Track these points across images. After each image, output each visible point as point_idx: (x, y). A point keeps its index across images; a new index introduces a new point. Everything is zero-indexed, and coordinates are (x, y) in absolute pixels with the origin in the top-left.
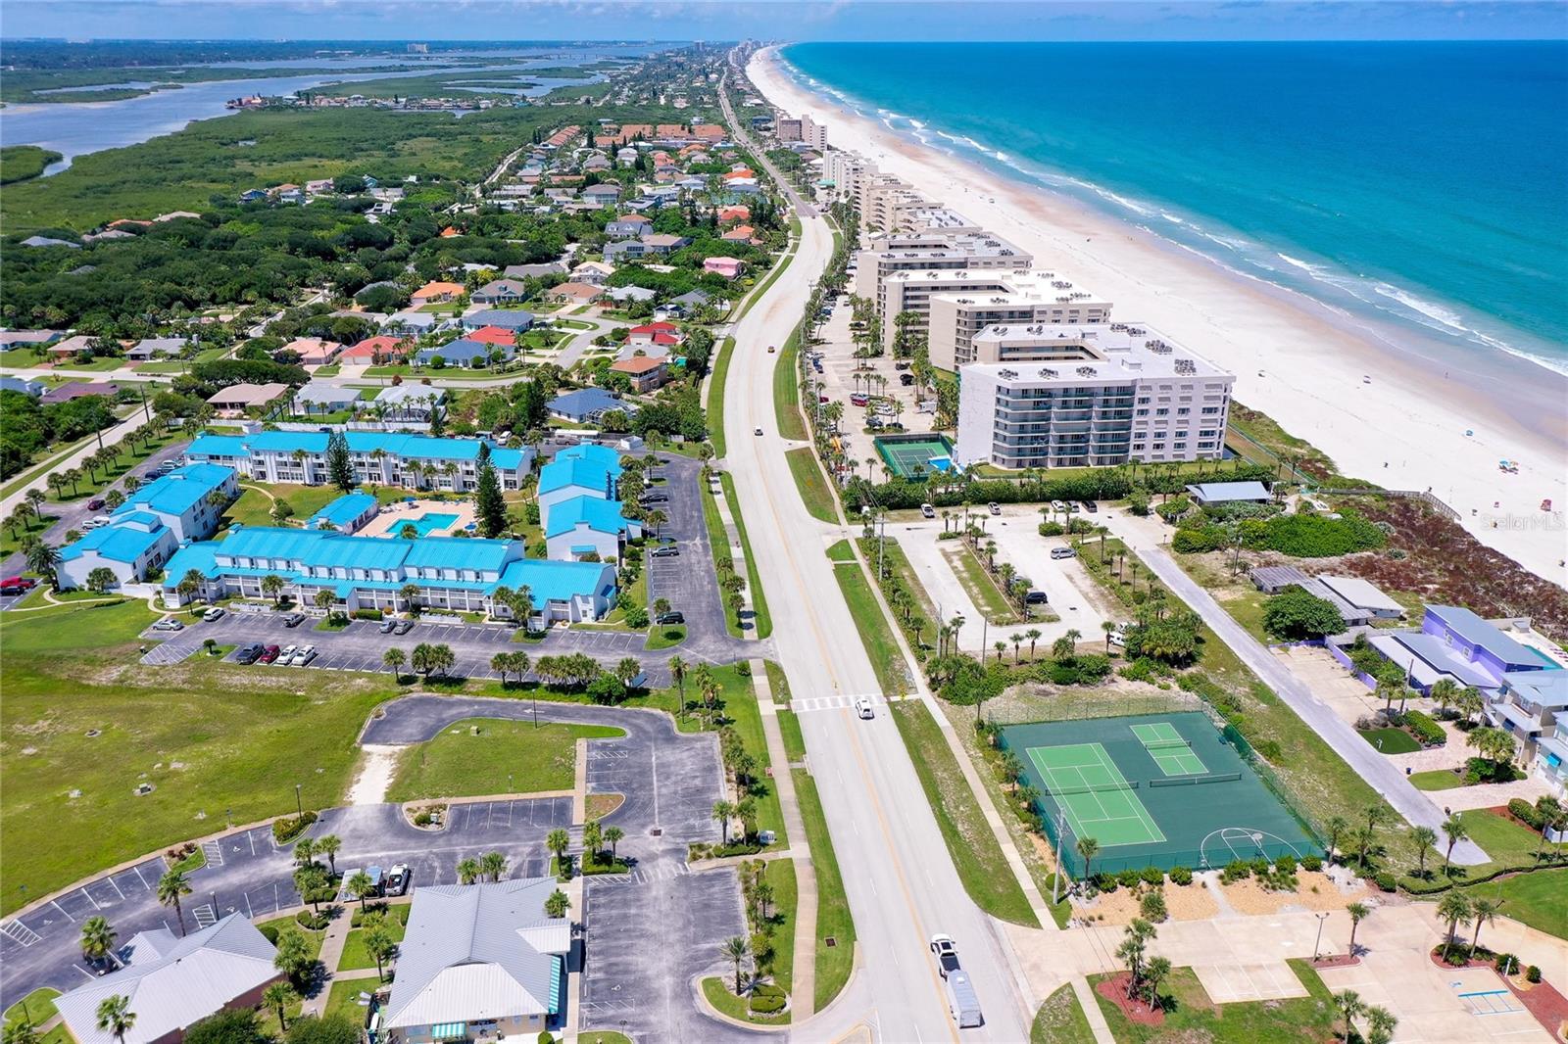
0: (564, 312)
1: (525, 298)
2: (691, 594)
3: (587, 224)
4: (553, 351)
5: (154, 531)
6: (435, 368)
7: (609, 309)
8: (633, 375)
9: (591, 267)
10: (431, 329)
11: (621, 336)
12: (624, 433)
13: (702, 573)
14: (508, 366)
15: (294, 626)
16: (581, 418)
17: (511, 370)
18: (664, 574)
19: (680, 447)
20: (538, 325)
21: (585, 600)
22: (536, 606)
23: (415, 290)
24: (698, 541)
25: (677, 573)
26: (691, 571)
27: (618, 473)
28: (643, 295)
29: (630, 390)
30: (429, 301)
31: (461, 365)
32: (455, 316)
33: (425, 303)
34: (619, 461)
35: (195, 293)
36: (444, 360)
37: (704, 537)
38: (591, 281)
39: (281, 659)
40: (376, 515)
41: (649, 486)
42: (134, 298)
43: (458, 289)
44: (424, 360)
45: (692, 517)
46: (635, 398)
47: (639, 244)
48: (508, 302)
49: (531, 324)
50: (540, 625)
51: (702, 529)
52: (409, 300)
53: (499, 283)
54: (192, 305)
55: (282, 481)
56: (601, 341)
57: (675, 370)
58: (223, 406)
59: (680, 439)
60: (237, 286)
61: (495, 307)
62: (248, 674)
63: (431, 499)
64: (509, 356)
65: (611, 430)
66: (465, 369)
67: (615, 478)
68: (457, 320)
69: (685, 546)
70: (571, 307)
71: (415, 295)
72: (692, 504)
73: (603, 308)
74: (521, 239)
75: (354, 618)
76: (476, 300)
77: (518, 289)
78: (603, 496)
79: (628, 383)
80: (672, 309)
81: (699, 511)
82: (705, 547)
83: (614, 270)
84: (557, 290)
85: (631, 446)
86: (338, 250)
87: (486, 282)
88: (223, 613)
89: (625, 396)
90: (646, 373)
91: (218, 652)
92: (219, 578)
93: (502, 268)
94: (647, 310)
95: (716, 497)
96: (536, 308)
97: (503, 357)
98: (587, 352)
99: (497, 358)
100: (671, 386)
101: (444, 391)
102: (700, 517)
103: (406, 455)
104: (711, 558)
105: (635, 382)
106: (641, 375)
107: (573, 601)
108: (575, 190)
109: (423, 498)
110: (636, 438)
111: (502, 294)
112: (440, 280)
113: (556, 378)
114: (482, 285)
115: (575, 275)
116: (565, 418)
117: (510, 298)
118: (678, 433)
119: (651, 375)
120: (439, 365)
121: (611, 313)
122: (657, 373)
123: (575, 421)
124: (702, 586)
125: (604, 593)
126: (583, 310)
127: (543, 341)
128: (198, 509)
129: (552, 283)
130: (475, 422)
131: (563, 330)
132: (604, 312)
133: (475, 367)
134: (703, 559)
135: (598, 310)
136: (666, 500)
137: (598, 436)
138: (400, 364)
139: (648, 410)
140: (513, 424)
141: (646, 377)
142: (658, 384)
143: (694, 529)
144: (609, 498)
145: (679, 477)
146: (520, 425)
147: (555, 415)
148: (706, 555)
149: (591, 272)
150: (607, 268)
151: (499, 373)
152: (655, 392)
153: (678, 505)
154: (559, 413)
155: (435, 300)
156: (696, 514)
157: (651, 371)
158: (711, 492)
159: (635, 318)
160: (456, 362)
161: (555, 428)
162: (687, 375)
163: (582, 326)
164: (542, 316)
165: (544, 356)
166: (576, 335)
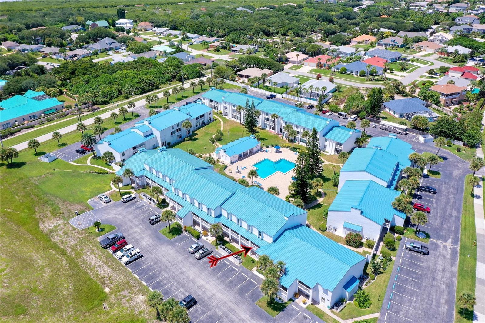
0: (418, 55)
1: (402, 46)
2: (426, 311)
3: (447, 17)
4: (405, 74)
5: (146, 136)
6: (342, 73)
7: (443, 56)
8: (443, 94)
9: (441, 35)
10: (351, 55)
11: (444, 71)
12: (423, 130)
13: (443, 286)
14: (376, 78)
15: (153, 224)
16: (401, 116)
17: (377, 80)
18: (408, 273)
19: (459, 150)
20: (402, 60)
21: (326, 291)
22: (286, 281)
23: (354, 37)
24: (449, 244)
25: (420, 277)
26: (434, 279)
27: (406, 164)
28: (464, 51)
29: (438, 103)
30: (358, 43)
31: (354, 73)
32: (365, 50)
33: (356, 43)
34: (409, 156)
35: (271, 30)
36: (347, 70)
37: (455, 242)
38: (439, 42)
39: (119, 254)
40: (257, 152)
41: (426, 176)
42: (249, 29)
43: (373, 39)
44: (338, 69)
45: (451, 215)
46: (439, 108)
47: (470, 27)
48: (393, 47)
49: (399, 58)
50: (285, 296)
51: (456, 231)
52: (350, 42)
53: (393, 38)
54: (268, 34)
55: (233, 119)
56: (432, 72)
57: (471, 96)
58: (242, 76)
59: (460, 144)
60: (287, 29)
61: (386, 48)
62: (99, 256)
63: (291, 149)
64: (380, 73)
65: (416, 128)
66: (355, 76)
67: (401, 168)
68: (364, 52)
69: (437, 246)
70: (424, 53)
71: (354, 39)
72: (454, 202)
73: (440, 55)
74: (412, 20)
75: (186, 231)
76: (379, 45)
77: (400, 42)
78: (385, 184)
79: (438, 98)
80: (479, 60)
81: (459, 211)
82: (454, 252)
83: (452, 38)
84: (419, 44)
85: (425, 141)
86: (335, 19)
87: (387, 37)
88: (135, 198)
89: (434, 106)
90: (451, 95)
91: (102, 230)
92: (142, 176)
93: (398, 32)
94: (465, 59)
95: (476, 201)
96: (405, 51)
97: (376, 72)
98: (422, 77)
99: (373, 73)
100: (465, 105)
101: (336, 86)
102: (458, 218)
103: (287, 121)
104: (455, 269)
105: (442, 99)
106: (447, 95)
107: (316, 288)
108: (447, 5)
109: (287, 147)
110: (430, 137)
111: (392, 43)
112: (367, 34)
113: (398, 88)
114: (385, 38)
115: (432, 38)
116: (392, 113)
117: (395, 45)
118: (460, 140)
119: (454, 96)
120: (344, 72)
121: (443, 58)
122: (458, 95)
123: (397, 116)
124: (438, 305)
125: (346, 286)
126: (429, 55)
127: (400, 68)
128: (176, 128)
129: (418, 40)
130: (342, 106)
131: (414, 63)
132: (440, 57)
133: (360, 75)
134: (448, 267)
135: (437, 56)
136: (435, 193)
137: (406, 130)
138: (328, 69)
139: (444, 121)
140: (360, 112)
141: (451, 97)
142: (457, 102)
143: (450, 229)
144: (389, 186)
145: (451, 174)
146: (364, 113)
147: (387, 110)
148: (453, 264)
149: (440, 38)
150: (449, 36)
151: (371, 80)
152: (453, 107)
153: (443, 200)
154: (390, 110)
155: (361, 43)
156: (454, 213)
157: (454, 94)
158: (473, 195)
159: (456, 62)
160: (352, 72)
161: (384, 118)
162: (478, 99)
163: (425, 63)
164: (407, 55)
165: (398, 75)
166: (420, 67)
